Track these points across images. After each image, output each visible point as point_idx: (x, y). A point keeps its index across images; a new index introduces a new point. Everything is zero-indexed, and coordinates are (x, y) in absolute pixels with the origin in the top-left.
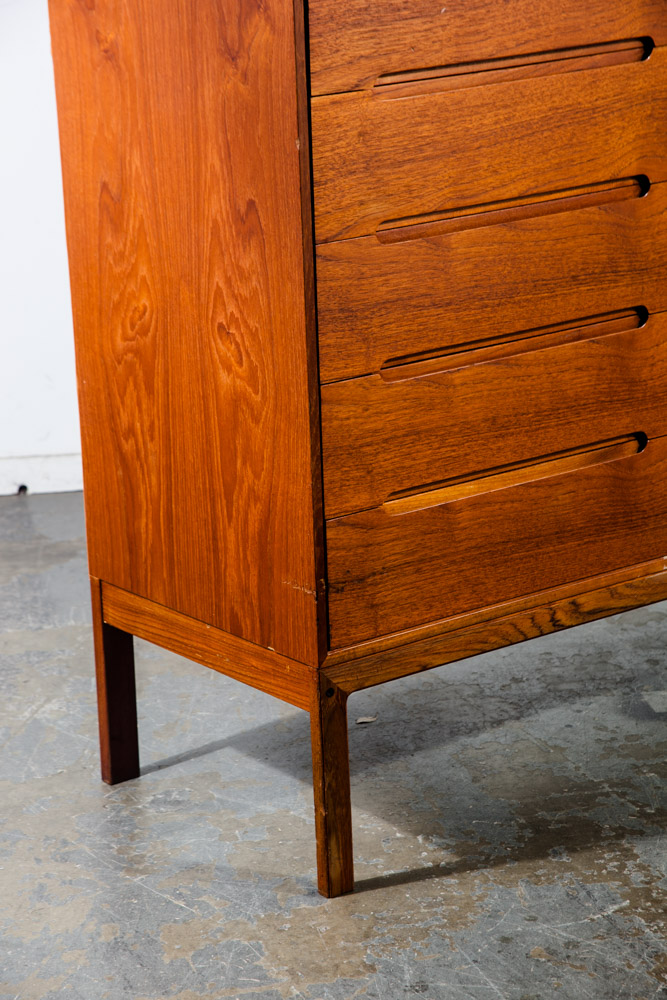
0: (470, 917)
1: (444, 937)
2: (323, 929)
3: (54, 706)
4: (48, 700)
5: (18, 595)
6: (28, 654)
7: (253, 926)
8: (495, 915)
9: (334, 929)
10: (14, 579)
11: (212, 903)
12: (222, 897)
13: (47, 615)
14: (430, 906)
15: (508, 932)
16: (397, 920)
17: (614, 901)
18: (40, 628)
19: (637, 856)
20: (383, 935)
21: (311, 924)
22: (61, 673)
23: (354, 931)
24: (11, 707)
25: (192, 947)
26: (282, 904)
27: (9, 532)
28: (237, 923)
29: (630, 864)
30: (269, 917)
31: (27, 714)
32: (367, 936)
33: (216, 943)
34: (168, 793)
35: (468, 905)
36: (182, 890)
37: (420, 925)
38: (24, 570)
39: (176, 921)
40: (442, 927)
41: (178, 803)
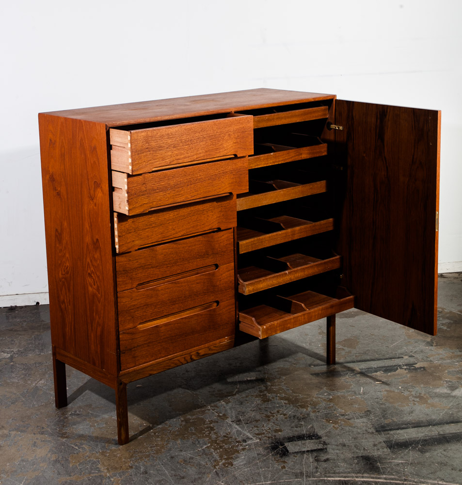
0: (163, 450)
1: (154, 457)
2: (118, 455)
3: (42, 382)
4: (41, 380)
5: (34, 342)
6: (35, 363)
7: (98, 455)
8: (170, 450)
9: (121, 455)
10: (33, 337)
11: (86, 447)
12: (89, 446)
13: (42, 349)
14: (151, 447)
15: (173, 455)
16: (141, 452)
17: (206, 444)
18: (40, 354)
19: (215, 430)
20: (136, 457)
21: (115, 454)
22: (45, 370)
23: (127, 456)
24: (29, 382)
25: (79, 461)
26: (107, 447)
27: (32, 319)
28: (93, 454)
29: (212, 432)
30: (103, 452)
31: (34, 384)
32: (132, 457)
33: (86, 460)
34: (76, 411)
35: (163, 447)
36: (77, 443)
37: (147, 453)
38: (36, 333)
39: (75, 453)
40: (154, 454)
41: (79, 415)
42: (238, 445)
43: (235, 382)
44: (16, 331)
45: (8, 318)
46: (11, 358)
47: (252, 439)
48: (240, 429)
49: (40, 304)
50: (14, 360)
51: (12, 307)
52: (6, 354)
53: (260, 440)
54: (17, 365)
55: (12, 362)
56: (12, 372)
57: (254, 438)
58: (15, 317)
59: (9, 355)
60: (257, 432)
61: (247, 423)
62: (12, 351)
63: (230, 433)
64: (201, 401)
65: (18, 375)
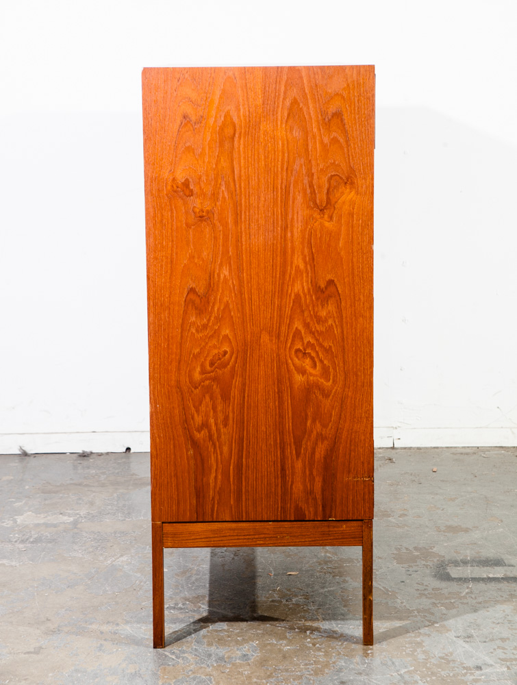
0: (326, 671)
1: (310, 680)
2: (246, 673)
3: (124, 558)
4: (122, 556)
5: (115, 503)
6: (115, 533)
7: (209, 670)
8: (340, 670)
9: (252, 673)
10: (115, 495)
11: (189, 658)
12: (196, 655)
13: (129, 513)
14: (306, 665)
15: (345, 679)
16: (287, 670)
17: (406, 667)
18: (124, 520)
19: (424, 646)
20: (278, 677)
21: (240, 670)
22: (131, 542)
23: (262, 675)
24: (101, 558)
25: (175, 678)
26: (226, 660)
27: (117, 471)
28: (201, 668)
29: (419, 650)
30: (219, 666)
31: (109, 562)
32: (270, 676)
33: (188, 676)
34: (177, 604)
35: (327, 665)
36: (175, 651)
37: (299, 673)
38: (121, 491)
39: (169, 665)
40: (310, 675)
41: (181, 609)
42: (466, 674)
43: (465, 579)
44: (86, 485)
45: (75, 468)
46: (75, 523)
47: (492, 665)
48: (471, 649)
49: (132, 451)
50: (79, 526)
51: (84, 452)
52: (66, 518)
53: (508, 668)
54: (84, 534)
55: (76, 528)
56: (74, 542)
57: (497, 665)
58: (88, 468)
59: (72, 519)
60: (503, 656)
61: (485, 642)
62: (78, 514)
63: (451, 654)
64: (402, 603)
65: (84, 548)
